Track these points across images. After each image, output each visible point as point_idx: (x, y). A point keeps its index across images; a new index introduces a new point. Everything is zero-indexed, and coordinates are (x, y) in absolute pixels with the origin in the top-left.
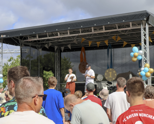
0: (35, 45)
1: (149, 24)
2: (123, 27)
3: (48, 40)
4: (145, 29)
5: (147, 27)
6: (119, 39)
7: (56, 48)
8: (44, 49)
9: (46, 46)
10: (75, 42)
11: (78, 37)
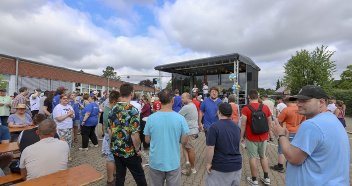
0: (180, 72)
1: (239, 61)
2: (226, 62)
3: (186, 70)
4: (236, 64)
5: (238, 62)
6: (223, 69)
7: (189, 74)
8: (184, 74)
9: (185, 73)
10: (199, 71)
11: (202, 68)
